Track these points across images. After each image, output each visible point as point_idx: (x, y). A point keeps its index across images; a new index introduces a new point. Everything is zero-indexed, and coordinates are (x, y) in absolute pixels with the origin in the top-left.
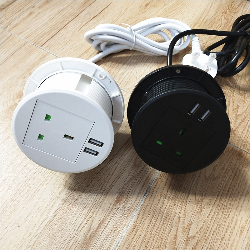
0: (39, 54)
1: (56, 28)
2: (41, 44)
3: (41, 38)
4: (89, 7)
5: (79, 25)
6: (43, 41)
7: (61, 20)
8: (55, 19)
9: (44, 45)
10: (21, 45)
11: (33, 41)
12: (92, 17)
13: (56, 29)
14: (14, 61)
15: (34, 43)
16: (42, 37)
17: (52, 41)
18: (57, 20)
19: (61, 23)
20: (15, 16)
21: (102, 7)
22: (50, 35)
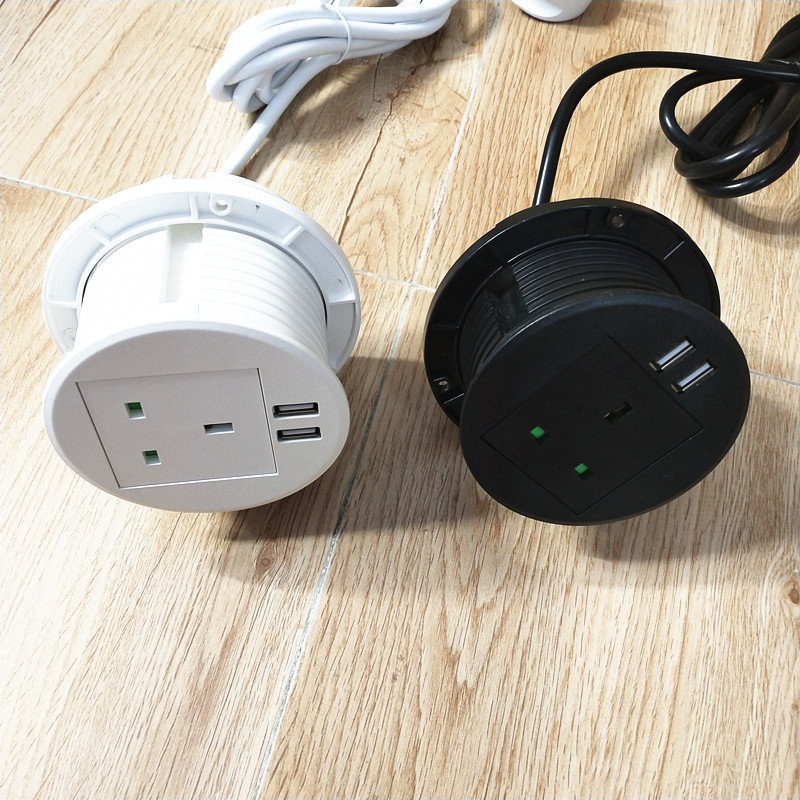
5: (10, 43)
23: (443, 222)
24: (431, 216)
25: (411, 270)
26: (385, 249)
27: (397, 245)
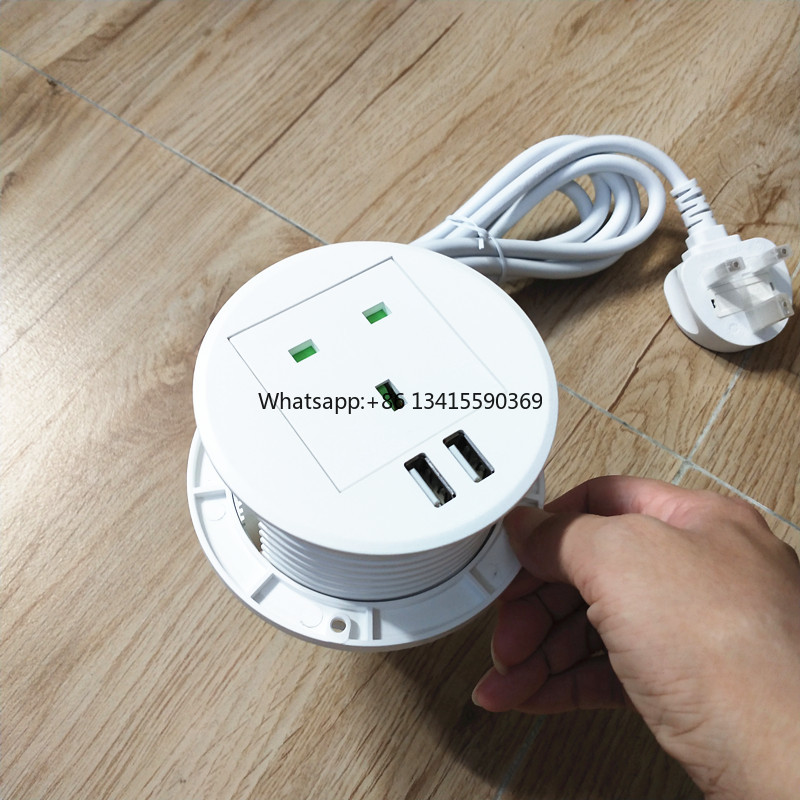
0: (229, 209)
1: (281, 113)
2: (236, 172)
3: (234, 150)
4: (387, 32)
5: (354, 102)
6: (243, 160)
7: (298, 82)
8: (280, 80)
9: (243, 179)
10: (173, 176)
11: (210, 160)
12: (396, 71)
13: (280, 119)
14: (155, 235)
15: (214, 170)
16: (239, 145)
17: (269, 163)
18: (283, 81)
19: (297, 94)
20: (151, 66)
21: (430, 33)
22: (262, 142)
23: (734, 402)
24: (723, 392)
25: (689, 445)
26: (667, 414)
27: (680, 413)
